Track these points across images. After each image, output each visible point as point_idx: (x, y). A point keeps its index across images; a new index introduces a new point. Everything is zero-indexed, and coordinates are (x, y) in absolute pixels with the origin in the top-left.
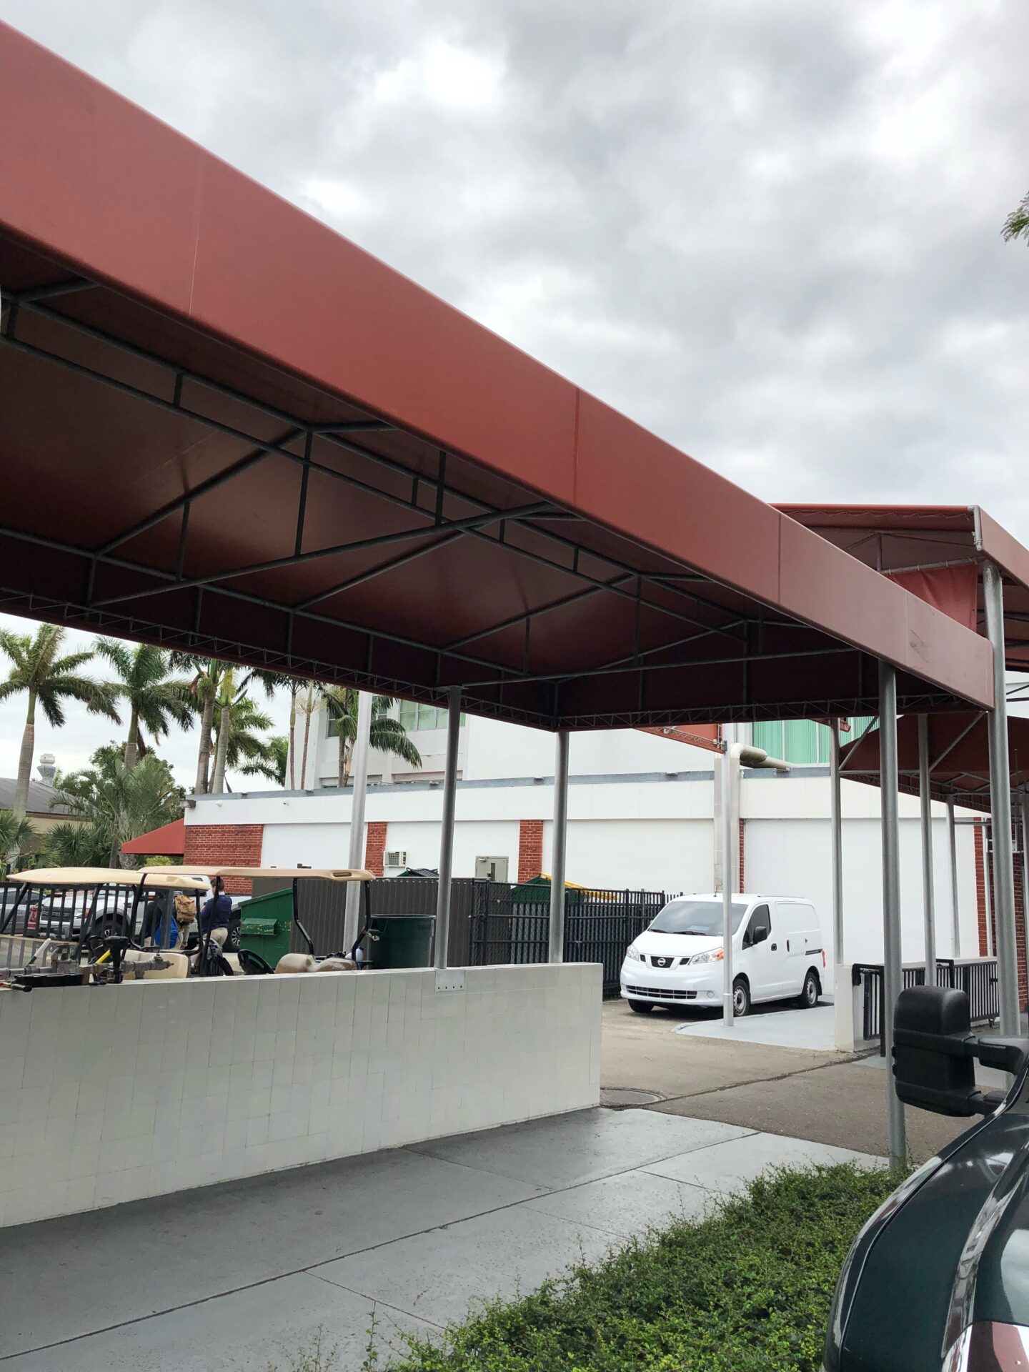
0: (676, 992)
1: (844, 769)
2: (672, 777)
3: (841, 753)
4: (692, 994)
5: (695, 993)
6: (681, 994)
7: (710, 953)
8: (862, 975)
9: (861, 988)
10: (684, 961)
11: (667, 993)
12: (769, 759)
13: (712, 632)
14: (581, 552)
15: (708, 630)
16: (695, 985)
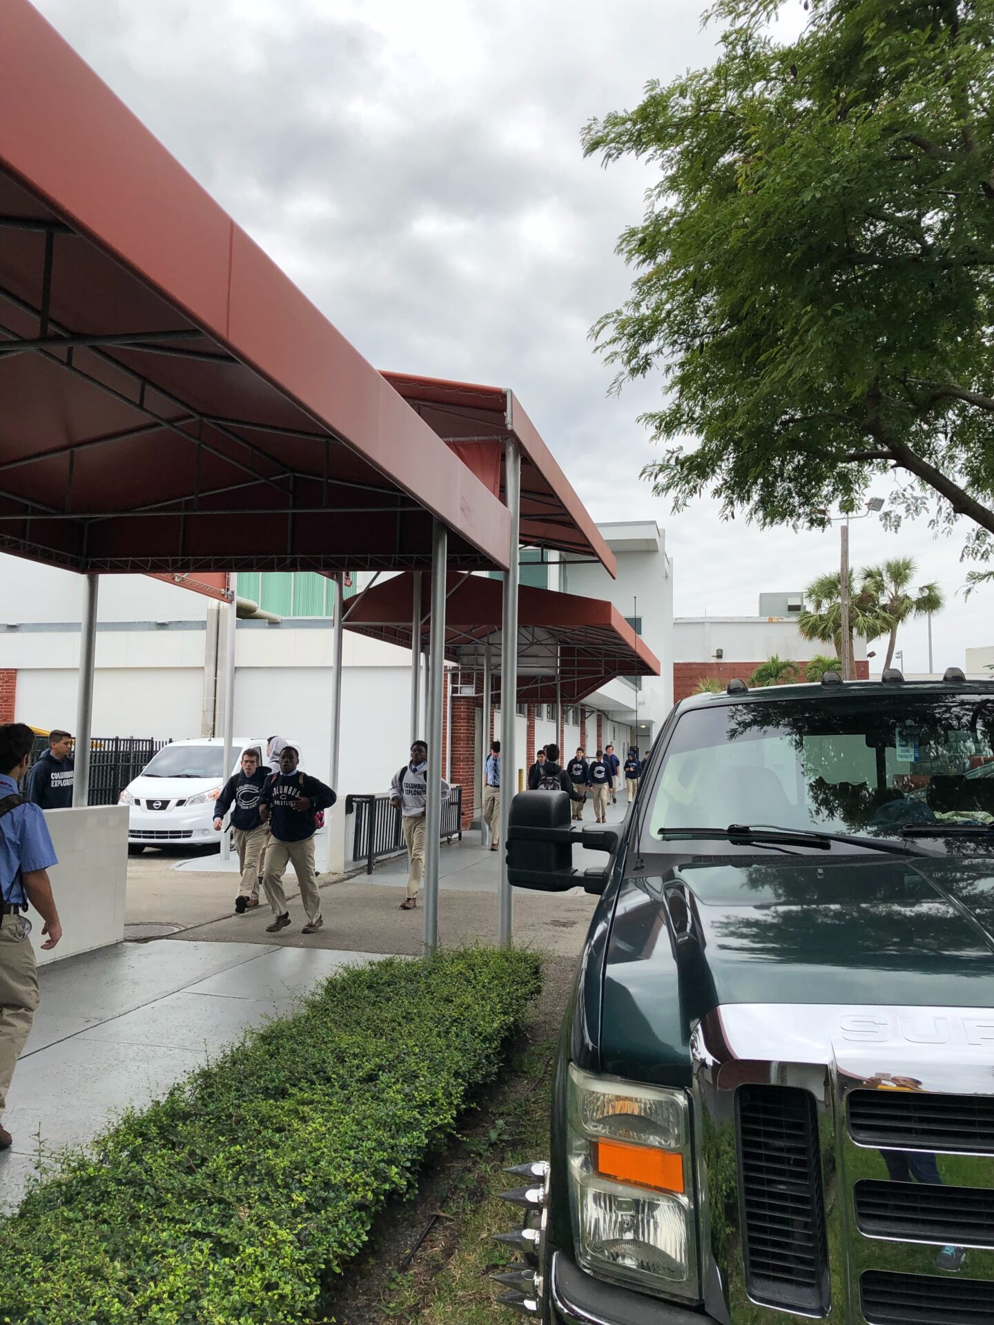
0: (172, 832)
1: (346, 620)
2: (162, 626)
3: (345, 605)
4: (188, 833)
5: (191, 832)
6: (176, 834)
7: (206, 794)
8: (355, 805)
9: (353, 816)
10: (181, 803)
11: (162, 834)
12: (259, 611)
13: (263, 481)
14: (148, 387)
15: (257, 479)
16: (191, 824)
